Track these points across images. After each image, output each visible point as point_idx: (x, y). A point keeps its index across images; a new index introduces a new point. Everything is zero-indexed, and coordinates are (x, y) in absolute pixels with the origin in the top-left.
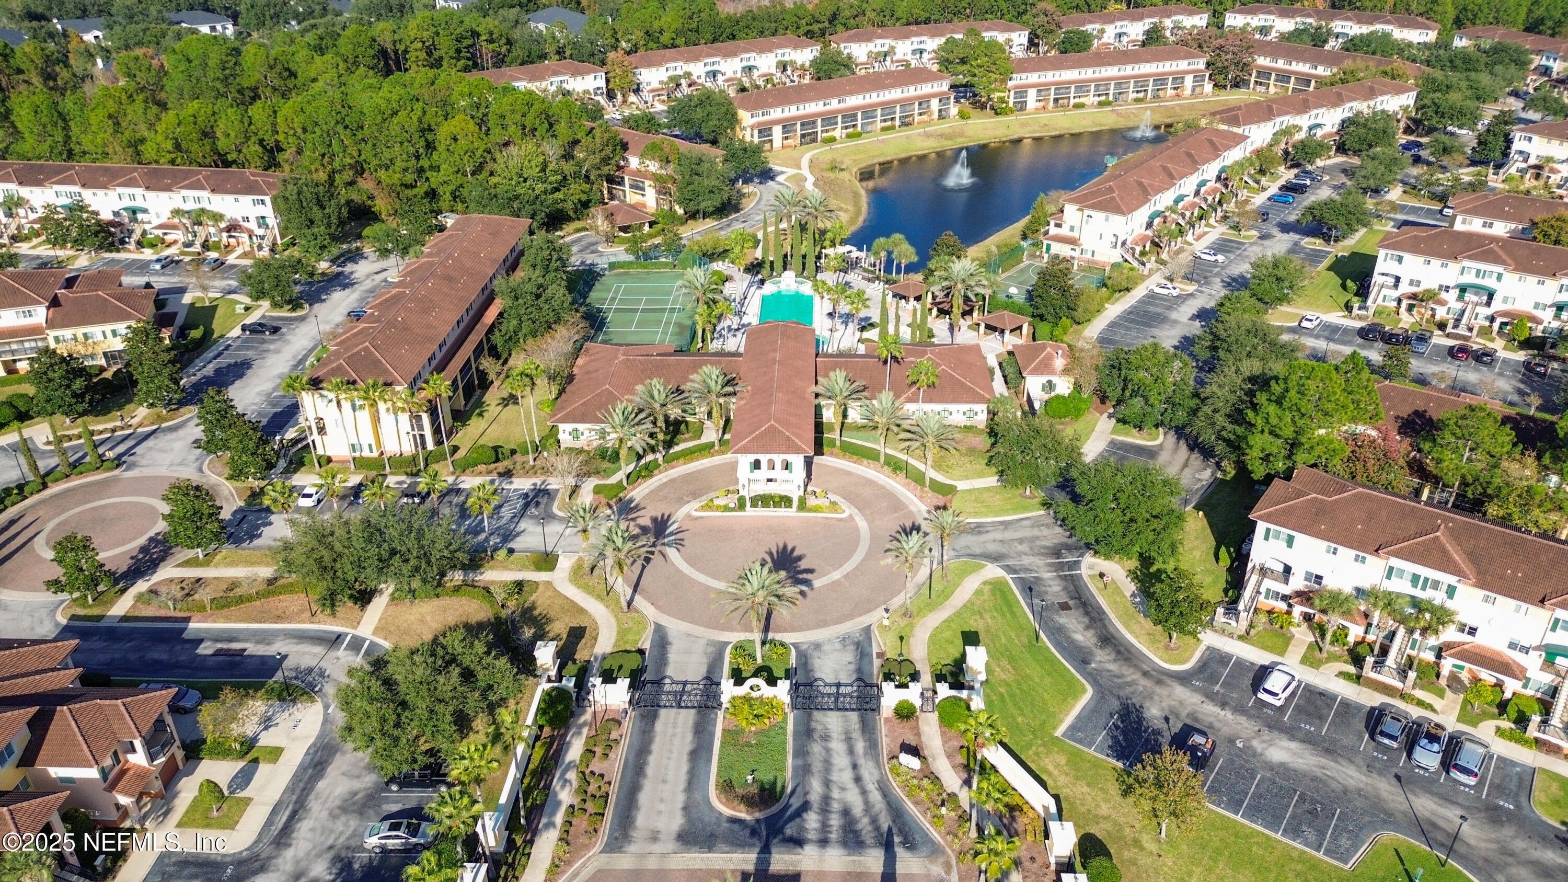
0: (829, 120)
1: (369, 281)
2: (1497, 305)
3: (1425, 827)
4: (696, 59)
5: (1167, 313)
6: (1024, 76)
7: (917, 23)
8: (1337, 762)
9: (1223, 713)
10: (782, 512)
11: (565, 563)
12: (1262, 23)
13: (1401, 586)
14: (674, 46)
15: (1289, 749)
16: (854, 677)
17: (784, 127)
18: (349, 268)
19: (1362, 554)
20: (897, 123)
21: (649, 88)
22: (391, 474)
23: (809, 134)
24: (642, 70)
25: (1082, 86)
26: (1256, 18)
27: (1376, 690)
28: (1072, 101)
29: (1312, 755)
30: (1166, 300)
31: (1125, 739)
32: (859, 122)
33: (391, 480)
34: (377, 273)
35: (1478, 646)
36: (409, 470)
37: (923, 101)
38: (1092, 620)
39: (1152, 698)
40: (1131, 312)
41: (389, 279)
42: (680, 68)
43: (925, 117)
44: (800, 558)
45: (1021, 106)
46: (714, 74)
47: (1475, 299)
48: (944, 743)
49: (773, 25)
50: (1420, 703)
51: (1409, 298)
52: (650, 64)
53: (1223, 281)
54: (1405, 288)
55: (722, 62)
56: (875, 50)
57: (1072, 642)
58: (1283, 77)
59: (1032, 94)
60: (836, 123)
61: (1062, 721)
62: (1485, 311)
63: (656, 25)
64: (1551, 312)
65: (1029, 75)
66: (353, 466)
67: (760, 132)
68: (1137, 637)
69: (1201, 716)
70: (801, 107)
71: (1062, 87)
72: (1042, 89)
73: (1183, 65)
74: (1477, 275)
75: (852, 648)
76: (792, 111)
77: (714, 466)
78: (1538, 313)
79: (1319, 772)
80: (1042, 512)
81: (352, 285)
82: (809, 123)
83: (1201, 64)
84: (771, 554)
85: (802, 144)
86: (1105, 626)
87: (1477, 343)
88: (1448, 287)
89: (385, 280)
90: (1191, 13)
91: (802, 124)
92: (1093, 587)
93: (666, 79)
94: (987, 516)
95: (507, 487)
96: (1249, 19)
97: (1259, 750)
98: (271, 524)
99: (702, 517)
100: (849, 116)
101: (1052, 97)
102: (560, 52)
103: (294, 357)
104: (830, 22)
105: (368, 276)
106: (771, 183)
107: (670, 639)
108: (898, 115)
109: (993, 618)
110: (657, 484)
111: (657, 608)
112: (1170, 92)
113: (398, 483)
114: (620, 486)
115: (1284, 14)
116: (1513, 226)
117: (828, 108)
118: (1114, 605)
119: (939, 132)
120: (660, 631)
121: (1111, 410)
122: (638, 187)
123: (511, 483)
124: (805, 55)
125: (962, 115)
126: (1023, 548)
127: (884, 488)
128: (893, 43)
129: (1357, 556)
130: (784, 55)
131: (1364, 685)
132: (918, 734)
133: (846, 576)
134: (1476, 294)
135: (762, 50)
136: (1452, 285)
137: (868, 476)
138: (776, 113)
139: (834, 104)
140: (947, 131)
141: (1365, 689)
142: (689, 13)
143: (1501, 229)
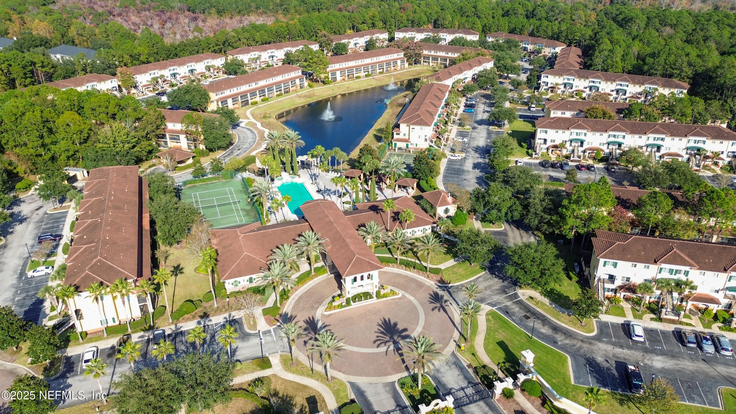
0: (253, 93)
1: (34, 216)
2: (585, 146)
3: (730, 379)
4: (164, 67)
5: (462, 168)
6: (333, 65)
7: (266, 44)
8: (679, 360)
9: (624, 351)
10: (369, 302)
11: (275, 360)
12: (410, 36)
13: (665, 275)
14: (148, 62)
15: (660, 360)
16: (466, 383)
17: (233, 99)
18: (16, 209)
19: (647, 265)
20: (283, 92)
21: (142, 85)
22: (133, 332)
23: (245, 101)
24: (137, 76)
25: (358, 68)
26: (408, 34)
27: (669, 323)
28: (355, 75)
29: (669, 360)
30: (457, 162)
31: (600, 376)
32: (267, 93)
33: (135, 337)
34: (37, 209)
35: (699, 294)
36: (143, 328)
37: (293, 80)
38: (542, 320)
39: (594, 353)
40: (448, 170)
41: (48, 212)
42: (158, 73)
43: (294, 88)
44: (396, 324)
45: (335, 79)
46: (174, 75)
47: (576, 145)
48: (533, 404)
49: (196, 48)
50: (687, 324)
51: (553, 147)
52: (141, 73)
53: (473, 150)
54: (549, 144)
55: (178, 68)
56: (252, 57)
57: (543, 334)
58: (435, 58)
59: (338, 73)
60: (256, 95)
61: (570, 376)
62: (581, 149)
63: (136, 51)
64: (606, 146)
65: (336, 65)
66: (105, 334)
67: (222, 102)
68: (566, 324)
69: (618, 355)
70: (239, 88)
71: (350, 69)
72: (342, 70)
73: (395, 56)
74: (577, 135)
75: (453, 366)
76: (235, 91)
77: (317, 284)
78: (602, 147)
79: (677, 367)
80: (484, 273)
81: (26, 219)
82: (244, 96)
83: (402, 55)
84: (380, 326)
85: (242, 106)
86: (550, 322)
87: (584, 163)
88: (566, 141)
89: (46, 213)
90: (382, 33)
91: (241, 97)
92: (531, 304)
93: (150, 80)
94: (463, 280)
95: (209, 323)
96: (404, 34)
97: (650, 364)
98: (70, 386)
99: (331, 314)
100: (262, 91)
101: (347, 74)
102: (84, 70)
103: (15, 272)
104: (223, 45)
105: (32, 212)
106: (238, 128)
107: (363, 389)
108: (283, 88)
109: (504, 332)
110: (294, 301)
111: (343, 373)
112: (393, 68)
113: (140, 337)
114: (275, 307)
115: (419, 31)
116: (573, 113)
117: (251, 88)
118: (545, 310)
119: (304, 95)
120: (354, 386)
121: (474, 217)
122: (175, 138)
123: (210, 320)
124: (219, 62)
125: (310, 86)
126: (488, 292)
127: (407, 276)
128: (259, 54)
129: (645, 266)
130: (208, 62)
131: (664, 322)
132: (518, 404)
133: (424, 328)
134: (576, 142)
135: (197, 61)
136: (567, 140)
137: (396, 272)
138: (227, 93)
139: (254, 86)
140: (307, 94)
141: (665, 324)
142: (151, 45)
143: (568, 114)
